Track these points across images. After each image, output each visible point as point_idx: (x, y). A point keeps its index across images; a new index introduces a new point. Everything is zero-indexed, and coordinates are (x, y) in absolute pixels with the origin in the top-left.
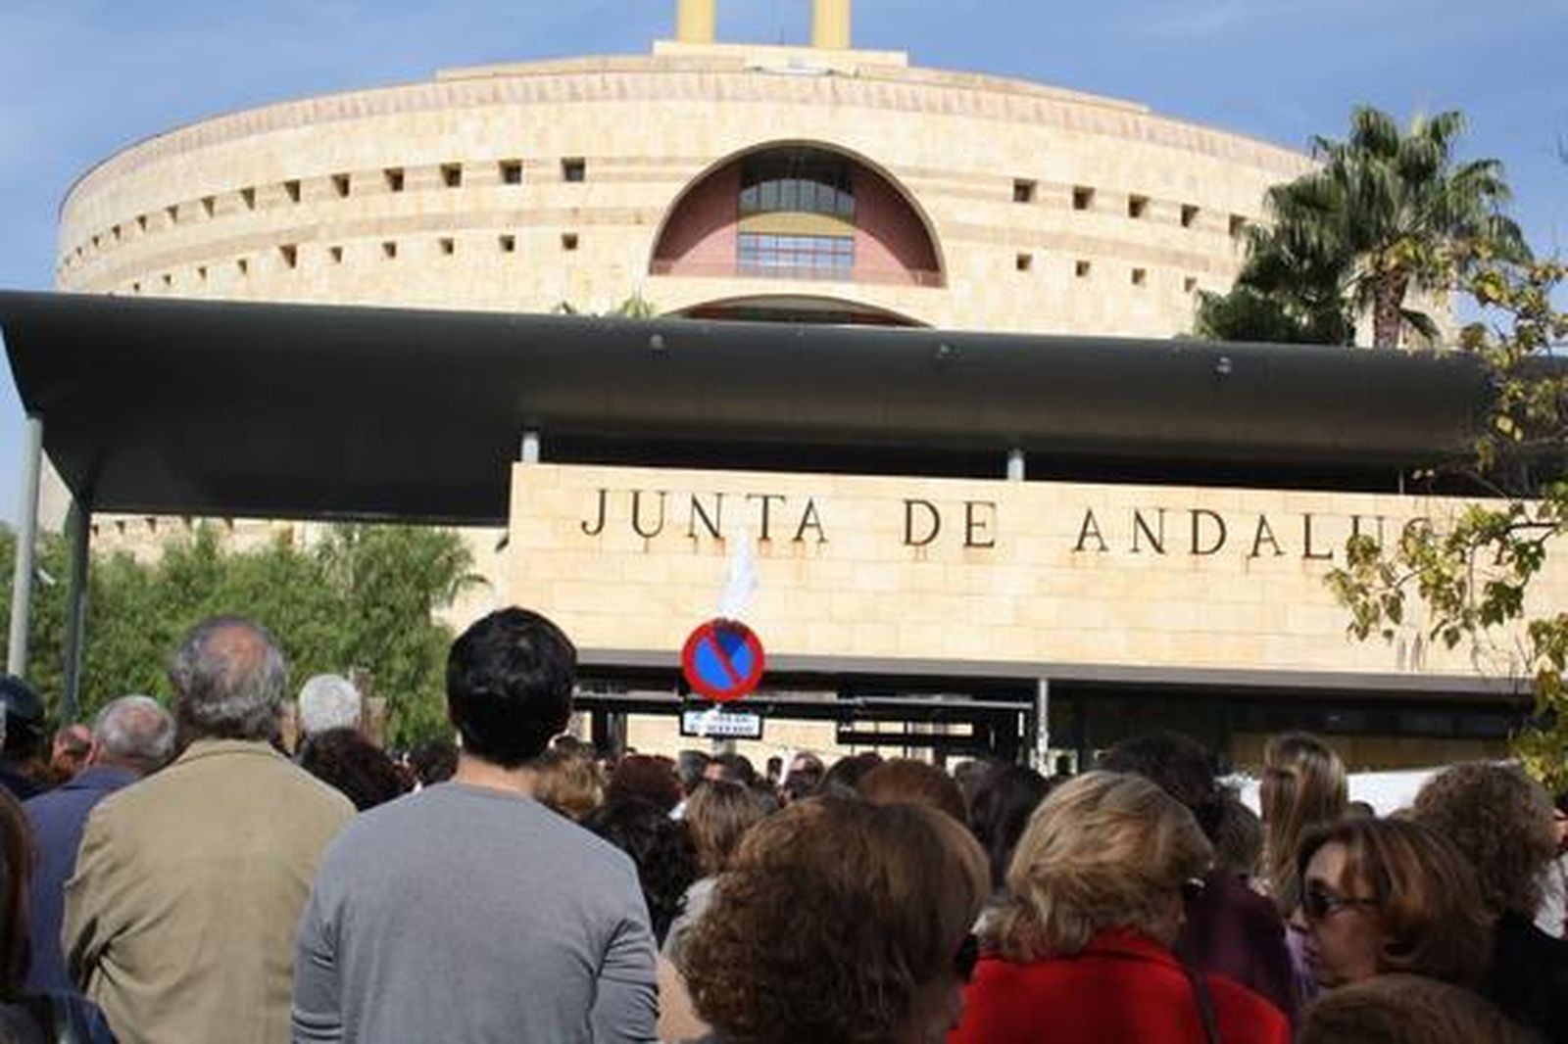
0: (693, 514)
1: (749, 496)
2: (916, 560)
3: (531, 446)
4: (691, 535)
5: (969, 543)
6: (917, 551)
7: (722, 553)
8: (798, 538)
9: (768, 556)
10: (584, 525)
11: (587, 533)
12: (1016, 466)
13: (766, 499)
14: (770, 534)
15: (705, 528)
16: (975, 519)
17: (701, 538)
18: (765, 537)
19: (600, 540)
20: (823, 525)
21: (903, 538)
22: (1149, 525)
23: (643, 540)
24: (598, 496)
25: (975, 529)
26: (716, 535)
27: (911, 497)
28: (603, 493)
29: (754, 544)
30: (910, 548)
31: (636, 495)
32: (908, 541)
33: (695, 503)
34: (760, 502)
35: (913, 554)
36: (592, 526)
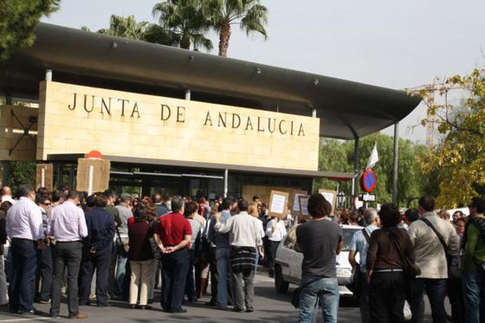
0: (102, 105)
1: (119, 100)
2: (164, 125)
3: (49, 75)
4: (102, 112)
5: (178, 121)
6: (164, 122)
7: (110, 119)
8: (132, 116)
9: (123, 121)
10: (69, 106)
11: (70, 109)
12: (188, 95)
13: (123, 101)
14: (124, 114)
15: (106, 111)
16: (180, 113)
17: (104, 114)
18: (123, 115)
19: (74, 112)
20: (139, 111)
21: (160, 118)
22: (222, 117)
23: (87, 113)
24: (73, 96)
25: (180, 116)
26: (109, 113)
27: (163, 104)
28: (75, 94)
29: (120, 117)
30: (163, 121)
31: (85, 96)
32: (162, 119)
33: (103, 101)
34: (122, 101)
35: (163, 123)
36: (72, 107)
